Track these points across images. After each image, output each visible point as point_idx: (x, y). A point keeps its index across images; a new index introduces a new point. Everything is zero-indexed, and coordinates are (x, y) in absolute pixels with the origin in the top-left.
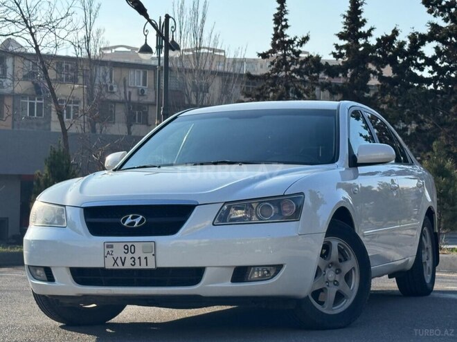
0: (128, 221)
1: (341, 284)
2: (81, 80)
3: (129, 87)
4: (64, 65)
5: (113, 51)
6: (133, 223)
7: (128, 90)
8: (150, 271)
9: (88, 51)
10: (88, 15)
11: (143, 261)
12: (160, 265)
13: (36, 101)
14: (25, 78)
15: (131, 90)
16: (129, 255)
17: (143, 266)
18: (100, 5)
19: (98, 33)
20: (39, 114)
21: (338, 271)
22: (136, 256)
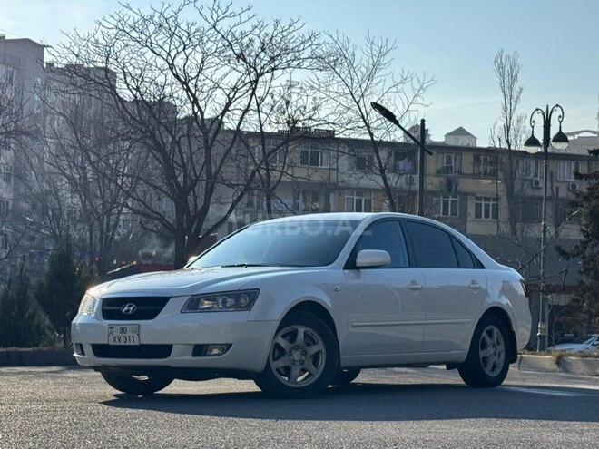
0: (126, 309)
1: (306, 363)
2: (501, 175)
3: (558, 181)
4: (482, 158)
5: (576, 137)
7: (555, 184)
8: (136, 346)
9: (508, 141)
10: (508, 101)
11: (131, 339)
12: (142, 342)
13: (451, 199)
14: (439, 173)
15: (558, 185)
16: (123, 334)
17: (132, 343)
18: (521, 89)
19: (519, 121)
20: (454, 213)
21: (305, 353)
22: (127, 335)
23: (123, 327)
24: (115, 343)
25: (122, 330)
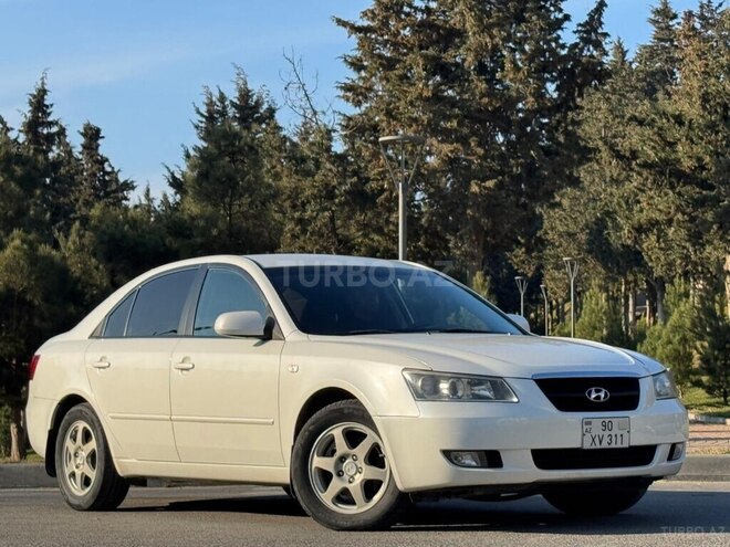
0: (593, 396)
6: (598, 397)
8: (624, 450)
11: (619, 439)
16: (607, 433)
22: (613, 433)
23: (607, 420)
24: (593, 447)
25: (605, 425)
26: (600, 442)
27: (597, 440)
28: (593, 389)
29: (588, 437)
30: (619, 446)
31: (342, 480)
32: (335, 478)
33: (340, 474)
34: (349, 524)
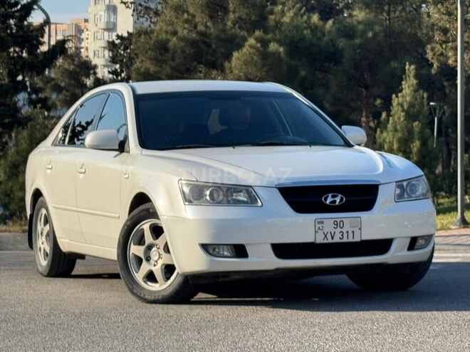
0: (329, 200)
6: (335, 202)
8: (356, 243)
11: (351, 235)
16: (339, 230)
22: (344, 230)
23: (338, 220)
24: (326, 241)
25: (336, 224)
26: (332, 238)
27: (329, 236)
28: (330, 195)
29: (320, 233)
30: (351, 240)
31: (150, 264)
32: (144, 262)
33: (148, 259)
34: (153, 298)
